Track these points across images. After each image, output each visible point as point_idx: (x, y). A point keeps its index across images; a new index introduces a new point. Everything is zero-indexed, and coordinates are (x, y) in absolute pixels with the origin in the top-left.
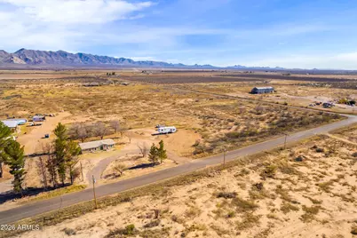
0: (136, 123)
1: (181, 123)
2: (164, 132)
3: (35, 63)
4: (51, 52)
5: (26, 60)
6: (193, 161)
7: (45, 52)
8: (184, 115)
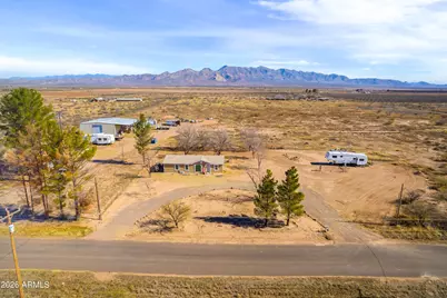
0: (298, 141)
1: (387, 153)
2: (338, 160)
3: (235, 80)
4: (251, 68)
5: (227, 77)
6: (380, 242)
7: (246, 69)
8: (399, 141)
